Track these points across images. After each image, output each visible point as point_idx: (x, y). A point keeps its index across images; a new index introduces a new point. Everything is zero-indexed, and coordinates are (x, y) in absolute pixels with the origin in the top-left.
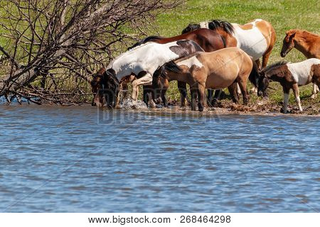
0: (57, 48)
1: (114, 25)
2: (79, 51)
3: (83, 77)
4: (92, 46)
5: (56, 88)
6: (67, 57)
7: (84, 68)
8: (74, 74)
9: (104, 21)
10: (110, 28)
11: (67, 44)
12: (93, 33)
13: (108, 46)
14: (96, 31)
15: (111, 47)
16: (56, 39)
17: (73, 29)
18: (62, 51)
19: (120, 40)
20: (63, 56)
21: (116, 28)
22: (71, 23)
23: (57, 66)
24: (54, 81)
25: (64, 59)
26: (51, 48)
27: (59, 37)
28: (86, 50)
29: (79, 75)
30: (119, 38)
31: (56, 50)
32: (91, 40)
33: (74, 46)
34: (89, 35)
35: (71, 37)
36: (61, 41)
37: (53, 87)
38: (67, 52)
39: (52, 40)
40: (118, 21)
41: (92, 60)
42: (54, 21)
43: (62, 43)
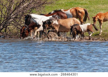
1: (30, 10)
2: (18, 19)
4: (23, 18)
5: (10, 33)
6: (14, 21)
7: (20, 25)
8: (16, 27)
9: (27, 9)
11: (14, 17)
12: (23, 13)
17: (16, 11)
18: (12, 19)
20: (12, 21)
22: (15, 9)
23: (10, 25)
24: (9, 30)
26: (8, 18)
27: (10, 15)
28: (20, 19)
29: (18, 28)
31: (10, 19)
32: (22, 15)
33: (16, 18)
35: (15, 14)
38: (14, 20)
40: (31, 8)
41: (22, 23)
42: (9, 9)
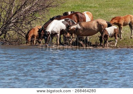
0: (10, 23)
1: (33, 14)
2: (19, 24)
3: (20, 34)
4: (24, 22)
5: (10, 39)
7: (21, 31)
8: (17, 33)
9: (29, 12)
10: (31, 15)
11: (14, 21)
13: (30, 22)
14: (25, 16)
15: (32, 22)
16: (10, 19)
17: (16, 15)
18: (12, 24)
19: (35, 20)
20: (12, 26)
21: (33, 15)
22: (16, 13)
23: (10, 30)
24: (9, 36)
25: (13, 27)
26: (8, 23)
27: (11, 19)
28: (22, 23)
30: (34, 19)
31: (10, 24)
33: (17, 22)
34: (23, 18)
35: (15, 19)
36: (12, 20)
37: (9, 38)
38: (14, 25)
39: (8, 20)
40: (34, 12)
41: (24, 28)
42: (9, 12)
43: (12, 21)
